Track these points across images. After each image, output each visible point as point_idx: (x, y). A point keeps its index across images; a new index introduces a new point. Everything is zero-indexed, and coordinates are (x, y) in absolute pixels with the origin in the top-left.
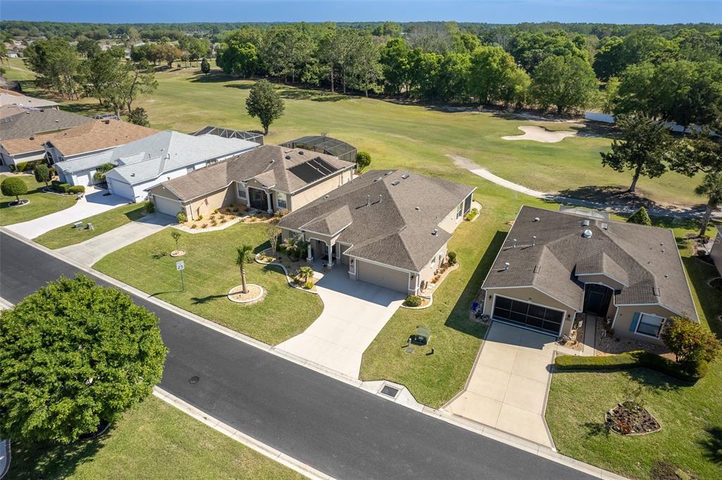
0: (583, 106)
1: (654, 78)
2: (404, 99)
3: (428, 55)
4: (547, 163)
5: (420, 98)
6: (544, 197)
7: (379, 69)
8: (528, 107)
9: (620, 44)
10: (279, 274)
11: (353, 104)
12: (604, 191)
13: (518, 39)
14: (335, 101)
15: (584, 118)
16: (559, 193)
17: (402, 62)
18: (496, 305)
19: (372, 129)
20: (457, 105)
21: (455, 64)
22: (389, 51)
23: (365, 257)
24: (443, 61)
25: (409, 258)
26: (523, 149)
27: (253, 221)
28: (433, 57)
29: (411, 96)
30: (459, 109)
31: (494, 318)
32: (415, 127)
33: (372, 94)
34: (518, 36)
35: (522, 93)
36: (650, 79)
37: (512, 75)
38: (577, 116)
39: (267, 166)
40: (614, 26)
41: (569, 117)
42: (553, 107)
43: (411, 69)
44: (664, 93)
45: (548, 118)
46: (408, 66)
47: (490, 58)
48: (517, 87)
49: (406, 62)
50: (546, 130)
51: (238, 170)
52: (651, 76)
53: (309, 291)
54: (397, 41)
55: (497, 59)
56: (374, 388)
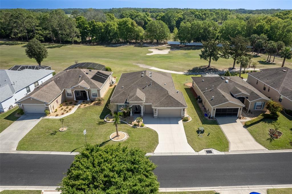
0: (166, 39)
1: (191, 27)
2: (89, 43)
3: (98, 23)
4: (172, 62)
5: (97, 42)
6: (184, 74)
7: (78, 30)
8: (145, 42)
9: (164, 16)
10: (124, 124)
11: (69, 48)
12: (201, 68)
13: (123, 15)
14: (59, 47)
15: (167, 44)
16: (188, 71)
17: (87, 27)
18: (216, 112)
19: (90, 58)
20: (115, 44)
21: (111, 26)
22: (79, 22)
23: (162, 107)
24: (106, 25)
25: (180, 103)
26: (158, 57)
27: (85, 106)
28: (100, 24)
29: (92, 42)
30: (118, 45)
31: (215, 117)
32: (108, 54)
33: (76, 43)
34: (123, 14)
35: (142, 36)
36: (190, 28)
37: (137, 29)
38: (165, 43)
39: (79, 79)
40: (150, 9)
41: (163, 44)
42: (155, 41)
43: (91, 30)
44: (196, 32)
45: (155, 45)
46: (90, 28)
47: (127, 23)
48: (140, 34)
49: (89, 27)
50: (159, 50)
51: (63, 84)
52: (190, 26)
53: (144, 127)
54: (81, 17)
55: (130, 23)
56: (203, 153)
